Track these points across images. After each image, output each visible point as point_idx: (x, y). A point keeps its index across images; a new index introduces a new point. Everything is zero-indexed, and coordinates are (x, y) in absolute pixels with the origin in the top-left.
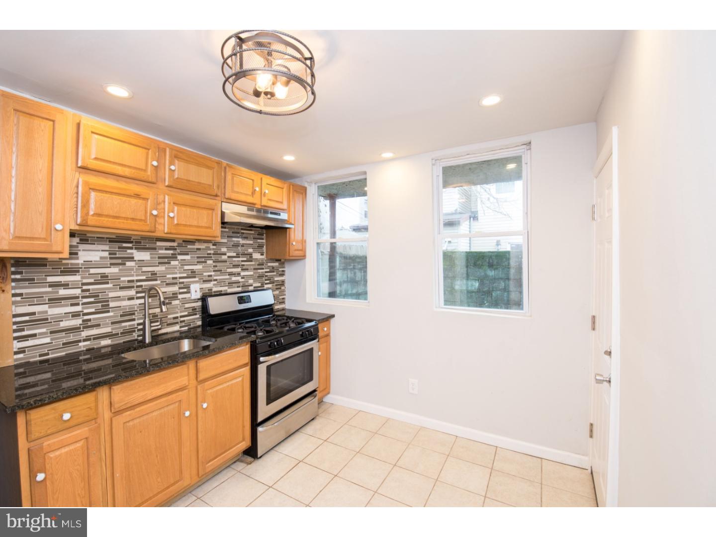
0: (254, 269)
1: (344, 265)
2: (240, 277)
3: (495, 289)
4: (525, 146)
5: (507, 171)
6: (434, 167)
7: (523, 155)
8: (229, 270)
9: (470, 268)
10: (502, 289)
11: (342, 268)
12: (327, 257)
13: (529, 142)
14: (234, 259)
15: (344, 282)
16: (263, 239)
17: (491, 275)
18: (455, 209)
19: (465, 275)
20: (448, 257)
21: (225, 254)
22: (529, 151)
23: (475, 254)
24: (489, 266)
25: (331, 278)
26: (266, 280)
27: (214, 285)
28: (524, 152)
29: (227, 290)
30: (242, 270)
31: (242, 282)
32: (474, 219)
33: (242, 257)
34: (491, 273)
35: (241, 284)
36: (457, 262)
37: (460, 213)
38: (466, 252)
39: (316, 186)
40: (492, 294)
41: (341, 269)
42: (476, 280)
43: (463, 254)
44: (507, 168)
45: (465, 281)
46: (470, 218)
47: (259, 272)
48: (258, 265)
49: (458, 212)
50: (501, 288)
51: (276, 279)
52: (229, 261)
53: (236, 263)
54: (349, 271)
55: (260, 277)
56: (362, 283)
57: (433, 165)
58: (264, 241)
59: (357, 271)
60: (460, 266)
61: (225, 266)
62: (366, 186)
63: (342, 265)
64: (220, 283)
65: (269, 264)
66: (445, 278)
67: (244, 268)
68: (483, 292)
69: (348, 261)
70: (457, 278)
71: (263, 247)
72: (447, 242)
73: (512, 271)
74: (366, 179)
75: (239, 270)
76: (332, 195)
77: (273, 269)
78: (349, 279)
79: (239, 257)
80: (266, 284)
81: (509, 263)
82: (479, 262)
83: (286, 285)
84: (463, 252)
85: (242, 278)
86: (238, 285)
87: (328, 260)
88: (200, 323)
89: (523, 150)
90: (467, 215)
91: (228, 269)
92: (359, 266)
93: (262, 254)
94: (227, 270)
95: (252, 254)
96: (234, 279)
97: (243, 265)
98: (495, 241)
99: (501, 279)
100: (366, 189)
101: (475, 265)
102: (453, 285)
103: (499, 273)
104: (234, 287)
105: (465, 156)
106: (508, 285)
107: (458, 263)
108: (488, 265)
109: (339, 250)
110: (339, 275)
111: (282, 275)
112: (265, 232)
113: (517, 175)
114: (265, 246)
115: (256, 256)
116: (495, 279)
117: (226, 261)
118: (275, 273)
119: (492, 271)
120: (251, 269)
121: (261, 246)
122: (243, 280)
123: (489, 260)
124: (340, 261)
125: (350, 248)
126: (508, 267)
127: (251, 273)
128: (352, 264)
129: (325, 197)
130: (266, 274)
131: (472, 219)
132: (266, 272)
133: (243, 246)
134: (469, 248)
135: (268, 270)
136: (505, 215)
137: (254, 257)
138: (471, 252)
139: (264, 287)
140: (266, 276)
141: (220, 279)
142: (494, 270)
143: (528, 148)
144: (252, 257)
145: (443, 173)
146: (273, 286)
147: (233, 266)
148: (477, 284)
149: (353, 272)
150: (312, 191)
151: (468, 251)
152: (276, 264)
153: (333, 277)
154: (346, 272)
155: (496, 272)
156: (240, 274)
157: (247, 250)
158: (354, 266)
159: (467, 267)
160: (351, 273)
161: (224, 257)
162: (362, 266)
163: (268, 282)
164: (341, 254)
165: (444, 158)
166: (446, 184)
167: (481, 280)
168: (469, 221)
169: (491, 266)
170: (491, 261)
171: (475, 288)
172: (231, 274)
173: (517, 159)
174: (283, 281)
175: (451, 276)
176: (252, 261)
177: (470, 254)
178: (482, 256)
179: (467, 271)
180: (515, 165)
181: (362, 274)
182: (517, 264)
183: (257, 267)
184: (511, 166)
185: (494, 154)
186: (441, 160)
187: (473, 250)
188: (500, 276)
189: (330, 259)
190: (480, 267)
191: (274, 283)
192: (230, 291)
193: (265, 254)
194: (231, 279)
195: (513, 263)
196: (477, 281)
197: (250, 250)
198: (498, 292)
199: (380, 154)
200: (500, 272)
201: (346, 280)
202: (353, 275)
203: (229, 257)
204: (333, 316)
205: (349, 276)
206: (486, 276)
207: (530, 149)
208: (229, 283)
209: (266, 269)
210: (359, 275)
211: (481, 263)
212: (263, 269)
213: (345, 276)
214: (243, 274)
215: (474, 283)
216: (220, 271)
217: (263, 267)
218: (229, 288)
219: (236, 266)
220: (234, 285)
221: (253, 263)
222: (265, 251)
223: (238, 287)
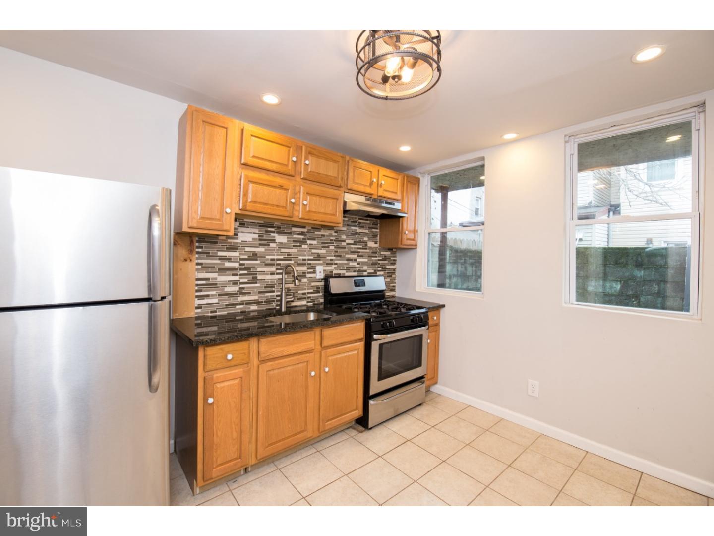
0: (369, 256)
1: (454, 258)
2: (356, 263)
3: (644, 293)
4: (696, 109)
5: (668, 145)
6: (567, 144)
7: (693, 121)
8: (348, 256)
9: (609, 267)
10: (654, 294)
11: (451, 261)
12: (437, 249)
13: (702, 102)
14: (352, 246)
15: (454, 276)
16: (377, 229)
17: (639, 275)
18: (588, 202)
19: (601, 275)
20: (582, 254)
21: (344, 241)
22: (702, 115)
23: (617, 251)
24: (636, 265)
25: (441, 270)
26: (378, 267)
27: (335, 268)
28: (695, 116)
29: (345, 274)
30: (358, 256)
31: (358, 267)
32: (614, 214)
33: (359, 245)
34: (640, 274)
35: (357, 269)
36: (591, 259)
37: (595, 206)
38: (605, 248)
39: (430, 177)
40: (640, 299)
41: (451, 263)
42: (617, 281)
43: (599, 250)
44: (667, 141)
45: (601, 282)
46: (609, 212)
47: (373, 260)
48: (372, 253)
49: (593, 205)
50: (653, 292)
51: (388, 267)
52: (348, 248)
53: (353, 250)
54: (459, 265)
55: (374, 264)
56: (474, 278)
57: (566, 142)
58: (378, 230)
59: (468, 265)
60: (595, 265)
61: (345, 252)
62: (483, 174)
63: (452, 258)
64: (340, 266)
65: (382, 253)
66: (578, 276)
67: (360, 254)
68: (627, 296)
69: (459, 254)
70: (590, 279)
71: (377, 236)
72: (578, 240)
73: (671, 272)
74: (483, 166)
75: (355, 256)
76: (444, 187)
77: (385, 258)
78: (459, 273)
79: (356, 245)
80: (379, 271)
81: (666, 263)
82: (623, 260)
83: (397, 274)
84: (600, 248)
85: (358, 264)
86: (354, 269)
87: (437, 252)
88: (322, 301)
89: (694, 114)
90: (605, 209)
92: (471, 261)
93: (376, 243)
94: (345, 256)
95: (367, 243)
96: (351, 264)
97: (359, 252)
98: (645, 240)
99: (654, 281)
100: (482, 178)
101: (617, 263)
102: (586, 286)
103: (652, 275)
104: (351, 272)
105: (609, 128)
106: (665, 289)
107: (592, 261)
108: (635, 263)
109: (450, 242)
110: (449, 268)
111: (394, 264)
112: (379, 222)
113: (684, 150)
114: (379, 236)
115: (371, 244)
116: (644, 282)
117: (344, 248)
118: (387, 262)
119: (641, 271)
120: (366, 256)
121: (375, 235)
122: (359, 266)
123: (637, 258)
124: (450, 254)
125: (461, 242)
126: (665, 266)
127: (366, 260)
128: (463, 258)
129: (437, 190)
130: (379, 262)
131: (611, 213)
132: (379, 260)
133: (359, 234)
134: (606, 244)
135: (381, 258)
136: (661, 204)
137: (369, 245)
138: (612, 248)
139: (376, 273)
140: (379, 264)
141: (340, 264)
142: (644, 269)
143: (701, 109)
144: (367, 245)
145: (579, 154)
146: (384, 273)
147: (351, 252)
148: (618, 287)
149: (463, 266)
150: (425, 182)
152: (388, 253)
153: (443, 270)
154: (456, 265)
155: (647, 272)
156: (356, 260)
157: (363, 239)
158: (465, 259)
159: (605, 265)
160: (462, 267)
161: (344, 244)
162: (474, 261)
163: (380, 269)
164: (451, 247)
165: (581, 134)
166: (582, 167)
167: (625, 283)
168: (607, 215)
169: (639, 265)
170: (639, 259)
171: (615, 291)
172: (349, 259)
173: (684, 128)
174: (394, 271)
175: (582, 275)
176: (366, 249)
177: (610, 250)
178: (627, 252)
179: (605, 270)
180: (680, 136)
181: (474, 268)
182: (679, 263)
183: (371, 254)
184: (674, 139)
186: (577, 135)
187: (611, 246)
188: (653, 278)
189: (440, 251)
190: (625, 265)
191: (385, 271)
192: (347, 274)
193: (378, 243)
194: (349, 264)
195: (672, 261)
196: (619, 283)
197: (366, 239)
198: (649, 297)
199: (501, 137)
200: (653, 273)
201: (455, 273)
202: (463, 269)
203: (347, 244)
204: (443, 306)
205: (459, 270)
206: (633, 277)
207: (704, 111)
208: (347, 268)
209: (379, 256)
210: (470, 270)
211: (625, 262)
212: (376, 257)
213: (455, 269)
214: (358, 260)
215: (614, 285)
216: (341, 256)
217: (377, 255)
218: (346, 272)
219: (353, 252)
220: (351, 270)
221: (368, 251)
222: (378, 240)
223: (355, 272)
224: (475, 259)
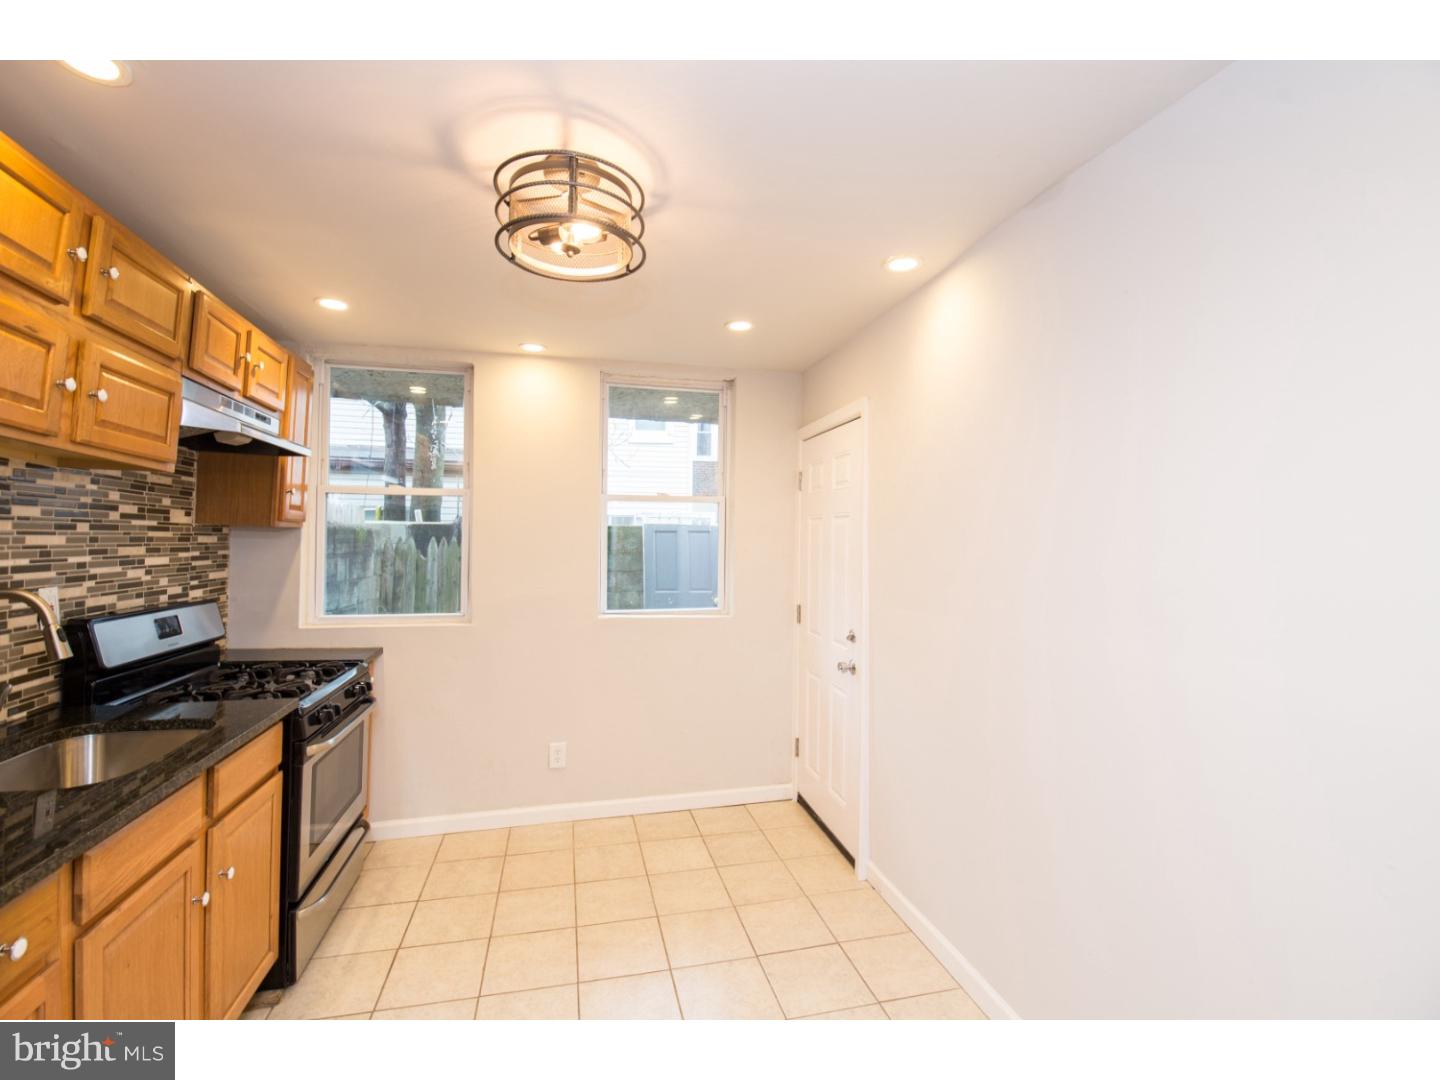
0: (172, 550)
2: (143, 570)
8: (123, 551)
14: (135, 522)
16: (191, 475)
21: (115, 508)
26: (192, 578)
27: (90, 589)
29: (114, 605)
30: (148, 550)
31: (148, 583)
33: (150, 518)
35: (144, 589)
47: (180, 559)
48: (180, 540)
51: (212, 576)
52: (123, 528)
53: (135, 533)
55: (183, 569)
58: (193, 480)
61: (115, 540)
64: (102, 585)
65: (201, 539)
67: (153, 545)
71: (191, 494)
75: (140, 551)
77: (207, 552)
79: (142, 518)
80: (194, 588)
83: (229, 591)
85: (148, 573)
86: (138, 590)
88: (54, 697)
91: (120, 549)
93: (188, 514)
94: (116, 551)
95: (168, 512)
96: (133, 574)
97: (151, 539)
104: (130, 597)
111: (222, 566)
112: (196, 458)
114: (194, 493)
115: (178, 517)
117: (116, 528)
118: (208, 562)
120: (165, 550)
121: (186, 493)
122: (148, 578)
127: (165, 560)
130: (194, 563)
132: (194, 558)
133: (152, 489)
135: (197, 554)
137: (172, 521)
139: (187, 595)
140: (194, 568)
141: (103, 575)
144: (168, 519)
146: (204, 592)
147: (132, 540)
152: (212, 539)
156: (142, 562)
157: (160, 501)
161: (114, 516)
163: (195, 583)
172: (127, 562)
174: (223, 582)
176: (167, 529)
183: (178, 544)
191: (206, 586)
192: (122, 605)
193: (194, 512)
194: (125, 574)
197: (166, 502)
203: (123, 516)
204: (379, 652)
208: (120, 586)
209: (194, 549)
212: (187, 550)
214: (149, 561)
216: (105, 552)
217: (188, 545)
218: (119, 599)
219: (136, 541)
220: (132, 591)
221: (169, 534)
222: (194, 506)
223: (139, 596)
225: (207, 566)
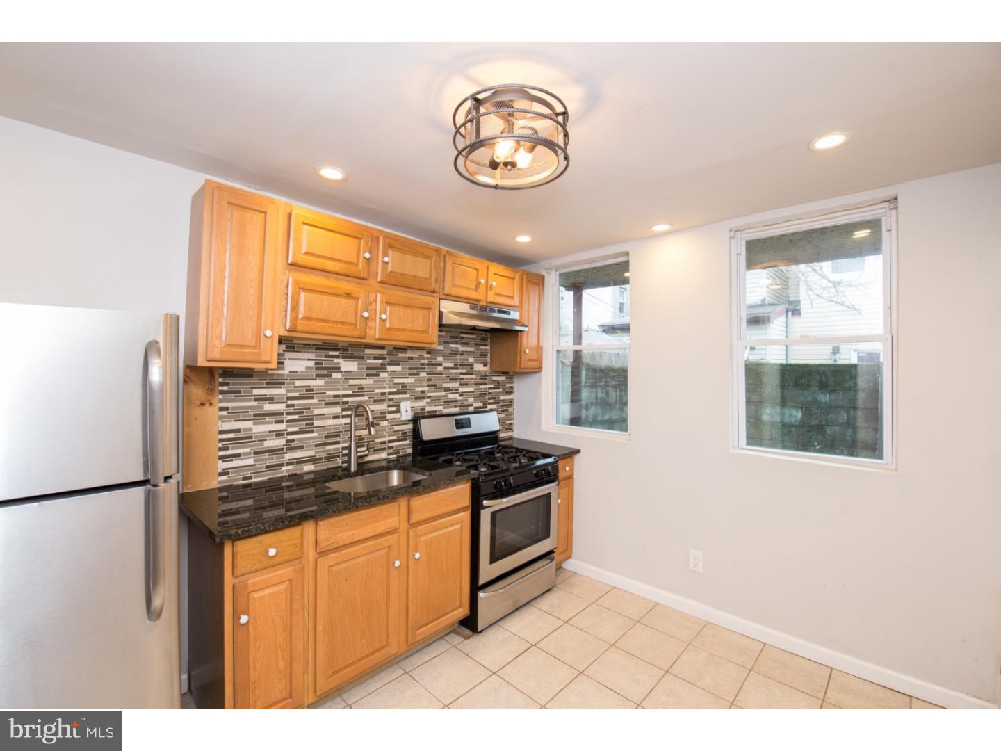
0: (475, 384)
1: (592, 381)
2: (458, 394)
3: (830, 424)
4: (887, 204)
5: (854, 242)
6: (732, 241)
7: (884, 219)
8: (445, 385)
9: (788, 389)
10: (843, 423)
11: (588, 384)
12: (569, 370)
13: (894, 196)
14: (452, 371)
15: (592, 404)
16: (487, 345)
17: (824, 401)
18: (761, 298)
19: (779, 400)
20: (754, 372)
21: (441, 365)
22: (894, 211)
23: (797, 368)
24: (820, 387)
25: (574, 398)
26: (489, 399)
27: (428, 403)
28: (886, 213)
29: (441, 411)
30: (461, 385)
31: (461, 400)
32: (793, 314)
33: (461, 369)
34: (824, 398)
35: (459, 403)
36: (765, 380)
37: (770, 304)
38: (782, 365)
39: (558, 275)
40: (825, 431)
41: (588, 386)
42: (798, 408)
43: (775, 367)
44: (854, 237)
45: (778, 409)
46: (787, 312)
47: (481, 389)
48: (480, 379)
49: (767, 302)
50: (841, 421)
51: (502, 398)
52: (445, 374)
53: (453, 376)
54: (599, 389)
55: (483, 394)
56: (618, 406)
57: (731, 238)
58: (488, 348)
59: (610, 389)
60: (771, 385)
61: (442, 380)
62: (627, 270)
63: (589, 381)
64: (434, 401)
65: (494, 378)
66: (748, 401)
67: (463, 382)
68: (810, 426)
69: (598, 375)
70: (765, 404)
71: (487, 355)
72: (749, 348)
73: (861, 397)
74: (627, 263)
75: (456, 385)
76: (577, 283)
77: (498, 385)
78: (598, 400)
79: (457, 369)
80: (490, 404)
81: (856, 384)
82: (804, 381)
83: (514, 406)
84: (776, 365)
85: (461, 395)
86: (456, 404)
87: (570, 374)
89: (884, 210)
90: (782, 307)
92: (614, 383)
93: (485, 365)
94: (442, 385)
95: (472, 365)
96: (451, 396)
97: (462, 379)
98: (831, 347)
99: (842, 407)
100: (627, 275)
101: (796, 384)
102: (759, 414)
103: (839, 398)
104: (451, 407)
105: (784, 222)
106: (854, 418)
107: (767, 382)
108: (818, 385)
109: (586, 360)
110: (585, 394)
111: (510, 392)
112: (489, 336)
113: (873, 246)
114: (489, 355)
115: (479, 367)
116: (829, 408)
117: (441, 374)
118: (501, 390)
119: (825, 395)
120: (472, 384)
121: (484, 355)
122: (461, 398)
123: (821, 377)
124: (587, 375)
125: (601, 357)
126: (854, 389)
127: (472, 389)
128: (604, 380)
129: (568, 288)
130: (490, 391)
131: (790, 313)
132: (490, 388)
133: (462, 354)
134: (784, 357)
135: (492, 386)
136: (848, 307)
137: (475, 369)
138: (791, 365)
139: (486, 407)
140: (490, 393)
141: (434, 397)
142: (830, 392)
143: (892, 205)
144: (473, 368)
145: (747, 249)
146: (498, 406)
147: (450, 379)
148: (799, 415)
149: (604, 391)
150: (552, 280)
151: (784, 362)
152: (503, 378)
153: (578, 397)
154: (594, 390)
155: (833, 396)
156: (457, 390)
157: (467, 360)
158: (606, 382)
159: (783, 387)
160: (602, 392)
161: (440, 369)
162: (617, 383)
163: (492, 401)
164: (588, 364)
165: (750, 228)
166: (751, 264)
167: (807, 408)
168: (785, 316)
169: (823, 386)
170: (824, 379)
171: (796, 421)
172: (447, 390)
173: (874, 225)
174: (511, 401)
175: (755, 400)
176: (472, 374)
177: (789, 368)
178: (809, 371)
179: (783, 393)
180: (869, 231)
181: (618, 394)
182: (871, 385)
183: (479, 381)
184: (861, 234)
185: (832, 218)
186: (744, 230)
187: (792, 361)
188: (840, 403)
189: (572, 372)
190: (807, 387)
191: (499, 403)
192: (446, 411)
193: (489, 364)
194: (447, 396)
195: (862, 382)
196: (800, 410)
197: (471, 360)
198: (836, 428)
199: (650, 228)
200: (840, 397)
201: (594, 401)
202: (604, 395)
203: (445, 368)
204: (578, 451)
205: (599, 396)
206: (816, 402)
207: (896, 207)
208: (445, 402)
209: (489, 384)
210: (613, 395)
211: (806, 383)
212: (486, 384)
213: (593, 396)
214: (461, 390)
215: (794, 413)
216: (436, 385)
217: (486, 381)
218: (444, 408)
219: (453, 380)
220: (451, 404)
221: (474, 376)
222: (489, 360)
223: (456, 407)
224: (619, 381)
225: (500, 392)
